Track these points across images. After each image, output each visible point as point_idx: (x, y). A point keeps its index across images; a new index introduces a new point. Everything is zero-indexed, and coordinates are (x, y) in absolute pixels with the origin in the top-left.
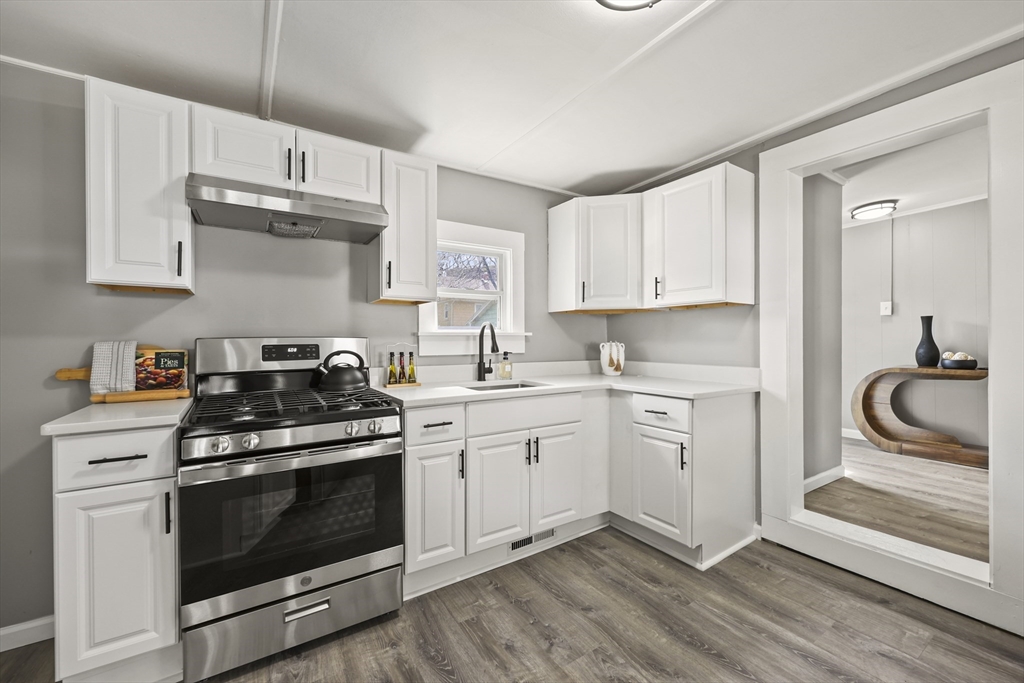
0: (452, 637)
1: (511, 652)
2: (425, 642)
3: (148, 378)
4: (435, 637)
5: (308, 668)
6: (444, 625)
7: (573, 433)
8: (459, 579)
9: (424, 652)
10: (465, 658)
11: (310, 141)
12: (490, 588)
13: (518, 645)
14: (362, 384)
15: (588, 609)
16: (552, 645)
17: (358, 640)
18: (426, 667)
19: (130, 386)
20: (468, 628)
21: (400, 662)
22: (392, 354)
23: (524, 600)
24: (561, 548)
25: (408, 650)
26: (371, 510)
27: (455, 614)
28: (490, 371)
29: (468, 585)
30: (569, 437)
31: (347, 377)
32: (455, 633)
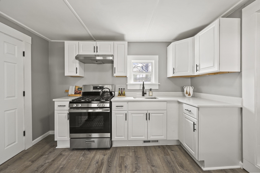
0: (116, 159)
1: (125, 168)
2: (110, 157)
3: (76, 92)
4: (113, 157)
5: (88, 153)
6: (117, 155)
7: (163, 113)
8: (127, 146)
9: (109, 159)
10: (115, 165)
11: (99, 44)
12: (133, 150)
13: (128, 167)
14: (109, 95)
15: (153, 166)
16: (136, 171)
17: (100, 151)
18: (106, 163)
19: (73, 93)
20: (121, 158)
21: (103, 159)
22: (119, 89)
23: (138, 157)
24: (159, 147)
25: (106, 157)
26: (103, 124)
27: (121, 154)
28: (146, 94)
29: (129, 148)
30: (162, 114)
31: (106, 94)
32: (117, 158)
